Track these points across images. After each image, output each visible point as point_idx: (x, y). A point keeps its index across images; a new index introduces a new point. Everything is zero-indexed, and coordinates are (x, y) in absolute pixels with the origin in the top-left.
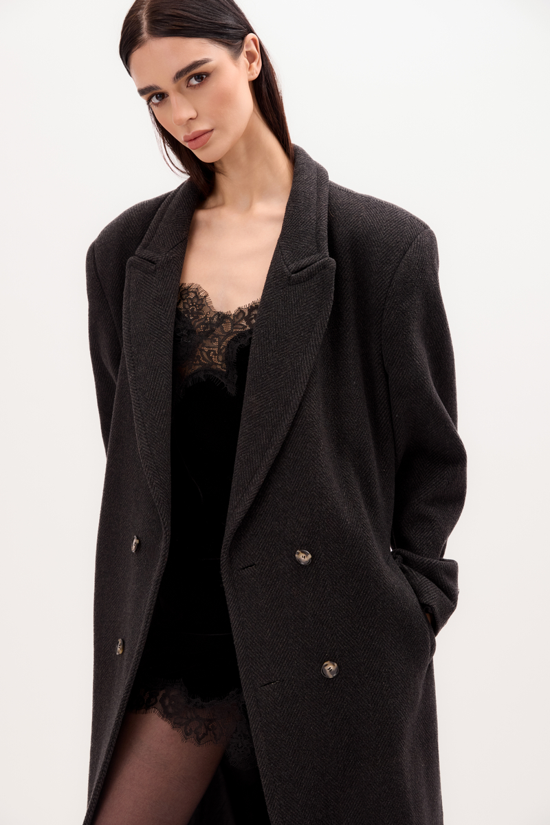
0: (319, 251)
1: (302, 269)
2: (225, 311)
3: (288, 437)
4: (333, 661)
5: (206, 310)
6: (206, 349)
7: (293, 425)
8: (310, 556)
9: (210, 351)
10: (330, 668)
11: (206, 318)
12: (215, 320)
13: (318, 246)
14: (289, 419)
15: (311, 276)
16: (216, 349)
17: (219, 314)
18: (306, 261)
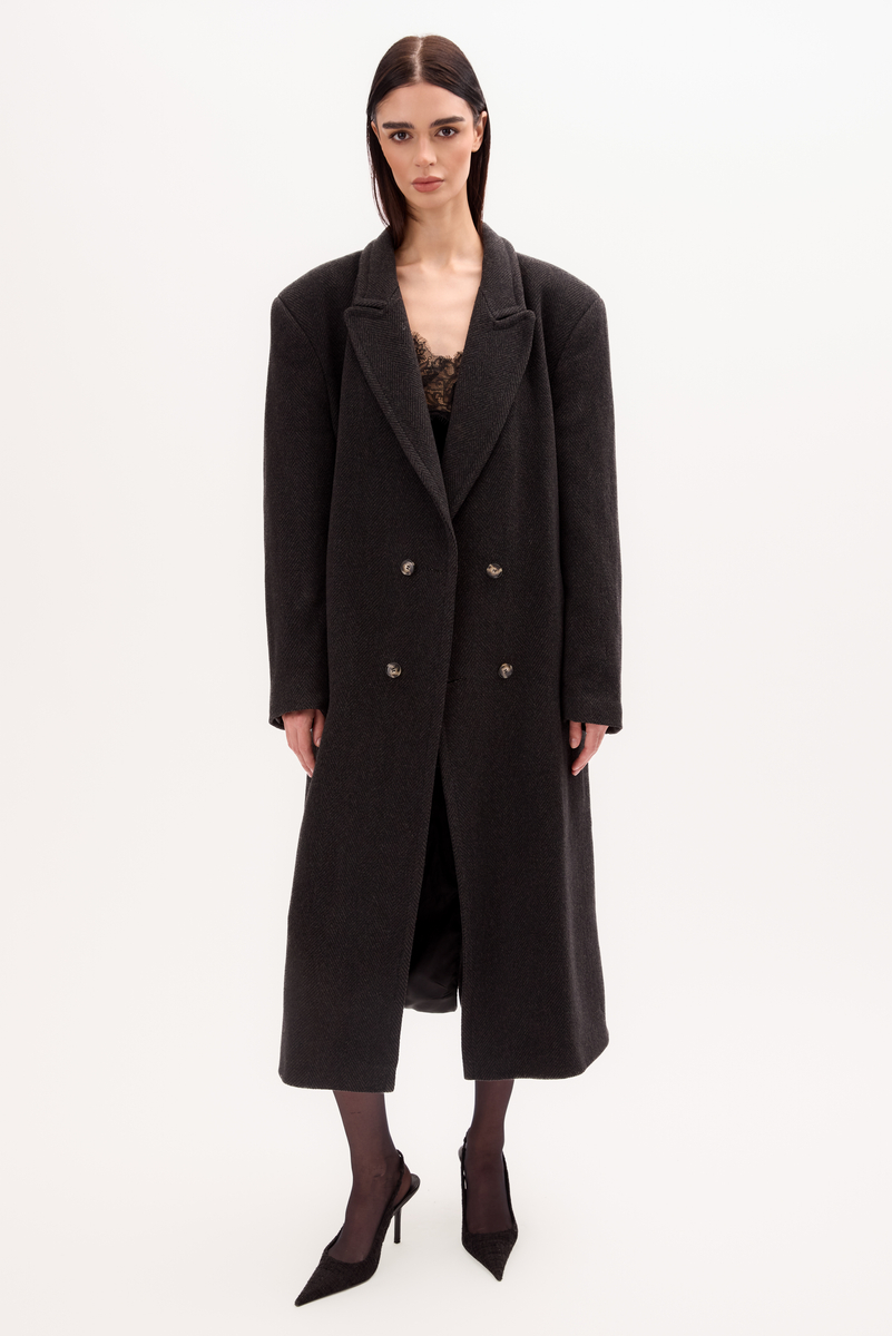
0: (518, 304)
1: (505, 317)
2: (444, 355)
3: (487, 464)
4: (509, 663)
5: (426, 355)
6: (432, 392)
7: (493, 453)
8: (501, 570)
9: (435, 394)
10: (506, 669)
11: (428, 362)
12: (437, 364)
13: (517, 299)
14: (490, 447)
15: (512, 324)
16: (442, 392)
17: (440, 359)
18: (507, 311)
